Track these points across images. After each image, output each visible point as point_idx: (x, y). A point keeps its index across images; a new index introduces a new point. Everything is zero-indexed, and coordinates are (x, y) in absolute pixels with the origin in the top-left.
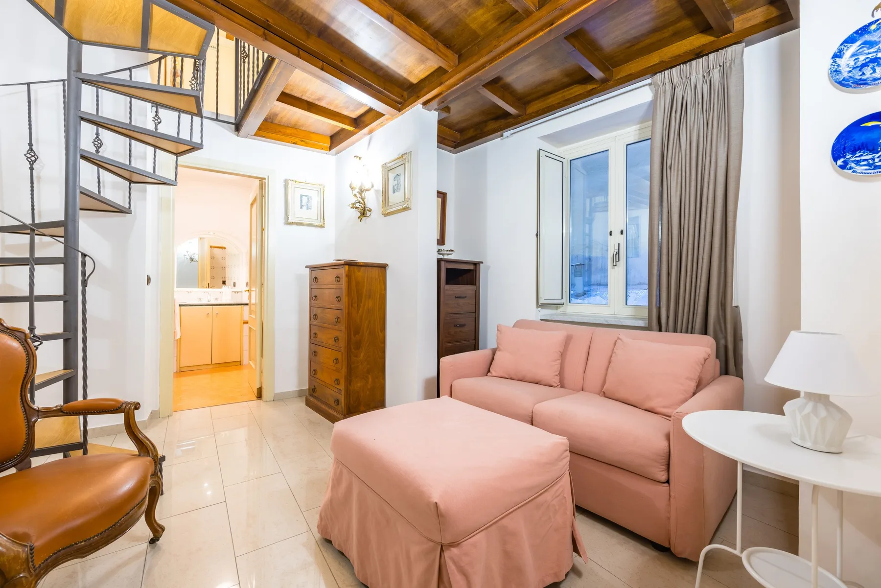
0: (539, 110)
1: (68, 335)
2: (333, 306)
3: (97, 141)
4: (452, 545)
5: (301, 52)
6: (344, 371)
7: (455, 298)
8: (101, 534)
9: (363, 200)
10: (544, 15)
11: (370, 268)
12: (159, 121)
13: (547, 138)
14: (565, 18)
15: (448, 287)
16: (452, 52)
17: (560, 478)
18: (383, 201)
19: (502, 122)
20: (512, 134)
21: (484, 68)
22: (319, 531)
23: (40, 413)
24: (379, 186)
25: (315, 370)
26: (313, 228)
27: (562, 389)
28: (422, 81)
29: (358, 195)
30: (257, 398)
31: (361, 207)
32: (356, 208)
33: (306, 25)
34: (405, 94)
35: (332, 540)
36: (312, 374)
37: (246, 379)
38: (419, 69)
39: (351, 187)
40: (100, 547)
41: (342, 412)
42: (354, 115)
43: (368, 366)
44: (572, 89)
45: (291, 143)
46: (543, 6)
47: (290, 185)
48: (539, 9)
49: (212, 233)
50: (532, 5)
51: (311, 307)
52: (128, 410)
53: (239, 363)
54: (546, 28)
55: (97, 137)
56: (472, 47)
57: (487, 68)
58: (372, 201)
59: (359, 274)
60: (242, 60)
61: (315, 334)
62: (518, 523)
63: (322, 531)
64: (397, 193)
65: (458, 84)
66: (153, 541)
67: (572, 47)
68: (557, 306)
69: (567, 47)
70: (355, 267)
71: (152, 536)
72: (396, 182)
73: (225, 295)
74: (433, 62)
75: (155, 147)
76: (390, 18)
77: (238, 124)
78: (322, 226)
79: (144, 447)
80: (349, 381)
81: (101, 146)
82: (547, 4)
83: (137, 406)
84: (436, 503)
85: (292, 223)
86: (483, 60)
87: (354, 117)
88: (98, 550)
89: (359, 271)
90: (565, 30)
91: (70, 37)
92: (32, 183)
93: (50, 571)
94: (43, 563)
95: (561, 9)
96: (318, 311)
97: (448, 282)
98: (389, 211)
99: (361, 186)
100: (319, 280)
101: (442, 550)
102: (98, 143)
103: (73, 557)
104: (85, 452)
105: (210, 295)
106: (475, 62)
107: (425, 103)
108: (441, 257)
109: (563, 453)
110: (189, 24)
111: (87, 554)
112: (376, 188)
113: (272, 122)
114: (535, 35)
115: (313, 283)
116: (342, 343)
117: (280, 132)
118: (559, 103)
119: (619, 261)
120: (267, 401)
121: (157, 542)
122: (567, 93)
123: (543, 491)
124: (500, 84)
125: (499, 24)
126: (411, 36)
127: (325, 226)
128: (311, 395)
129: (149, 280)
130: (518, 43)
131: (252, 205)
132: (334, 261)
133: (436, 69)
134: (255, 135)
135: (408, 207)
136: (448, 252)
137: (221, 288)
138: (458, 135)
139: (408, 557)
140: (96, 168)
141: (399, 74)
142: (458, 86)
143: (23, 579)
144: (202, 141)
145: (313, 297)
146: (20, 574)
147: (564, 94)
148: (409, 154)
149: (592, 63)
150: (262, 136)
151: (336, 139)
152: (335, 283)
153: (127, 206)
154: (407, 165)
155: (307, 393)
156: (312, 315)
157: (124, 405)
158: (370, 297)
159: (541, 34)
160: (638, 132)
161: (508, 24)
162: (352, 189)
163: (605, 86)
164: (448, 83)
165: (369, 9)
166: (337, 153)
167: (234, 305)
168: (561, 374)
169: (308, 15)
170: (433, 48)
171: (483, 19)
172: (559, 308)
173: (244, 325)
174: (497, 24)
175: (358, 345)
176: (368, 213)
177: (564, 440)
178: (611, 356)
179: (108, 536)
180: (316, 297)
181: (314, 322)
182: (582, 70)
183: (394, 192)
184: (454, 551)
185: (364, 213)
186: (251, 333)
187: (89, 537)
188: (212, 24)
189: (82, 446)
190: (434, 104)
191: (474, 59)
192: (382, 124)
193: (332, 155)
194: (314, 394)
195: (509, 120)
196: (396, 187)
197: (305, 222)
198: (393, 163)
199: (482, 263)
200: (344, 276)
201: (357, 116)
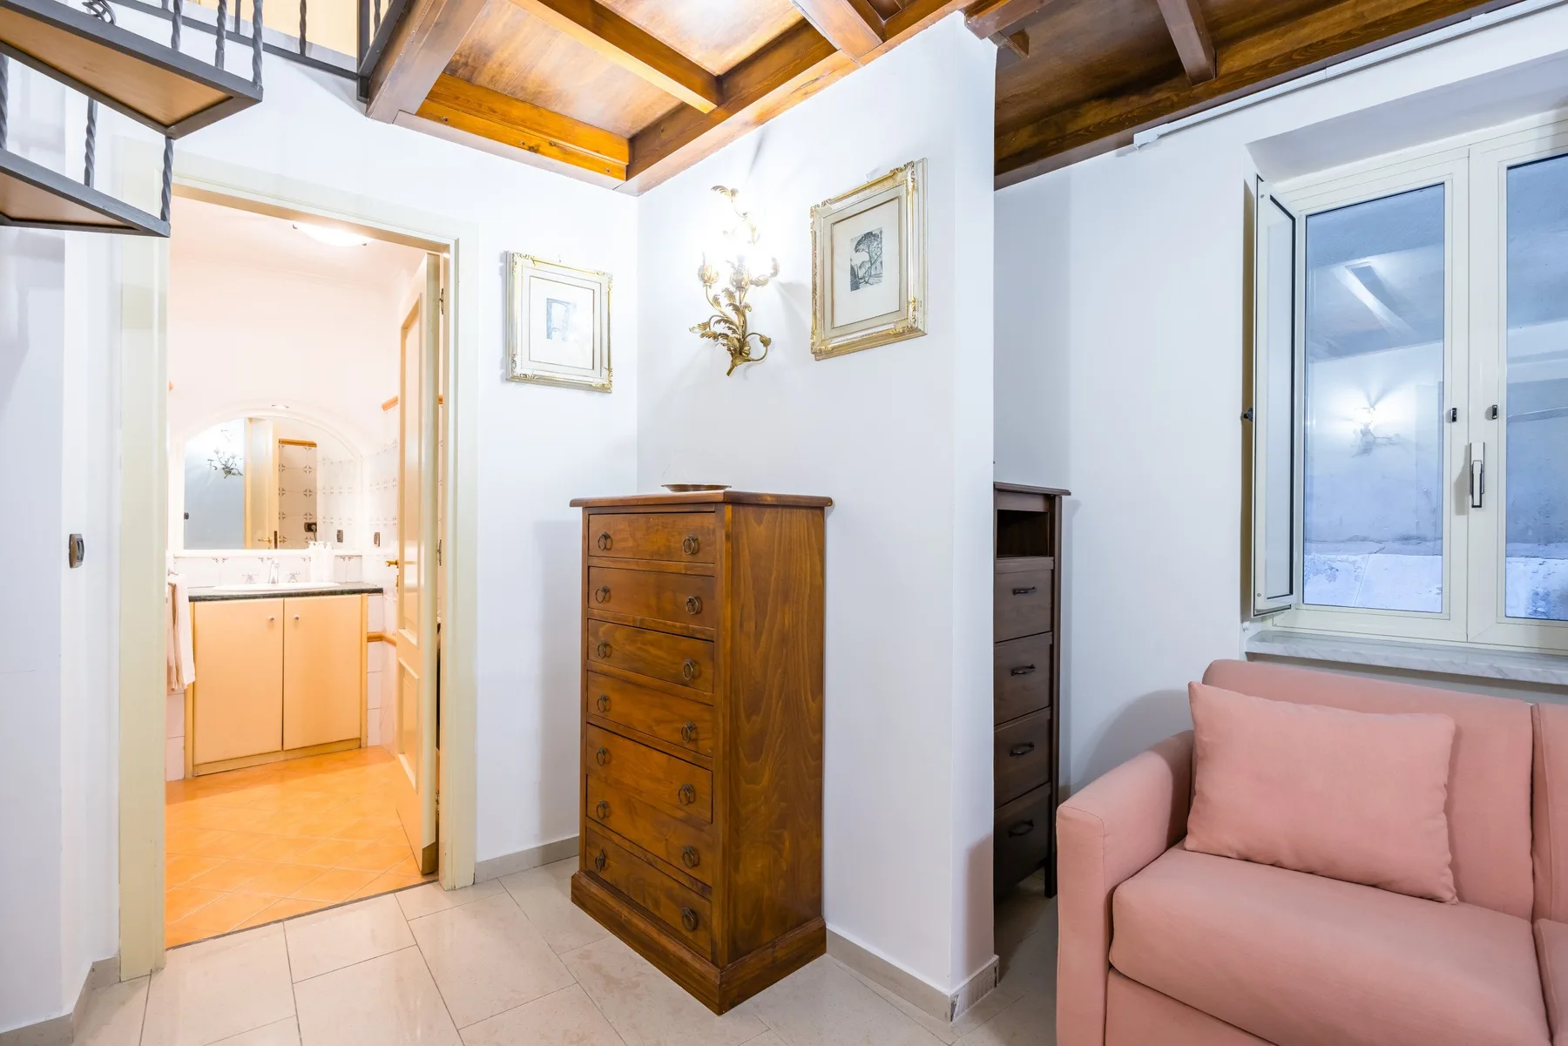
2: (678, 625)
6: (718, 825)
7: (1014, 592)
9: (742, 314)
11: (785, 512)
18: (815, 314)
19: (1133, 99)
20: (1164, 135)
24: (797, 270)
25: (605, 806)
26: (580, 394)
29: (724, 300)
30: (426, 878)
31: (734, 332)
32: (715, 336)
36: (592, 815)
39: (701, 276)
41: (713, 953)
42: (716, 64)
43: (783, 804)
45: (522, 146)
47: (518, 269)
49: (281, 408)
51: (587, 619)
53: (355, 744)
58: (766, 314)
59: (759, 529)
61: (605, 699)
64: (865, 290)
70: (750, 509)
72: (863, 256)
73: (316, 563)
77: (368, 77)
78: (604, 389)
80: (734, 859)
85: (525, 379)
87: (719, 71)
89: (759, 522)
96: (617, 636)
98: (836, 342)
99: (738, 273)
100: (617, 546)
107: (974, 9)
112: (782, 277)
113: (469, 81)
115: (595, 551)
116: (713, 743)
117: (494, 111)
118: (1349, 34)
120: (454, 889)
127: (613, 389)
128: (591, 872)
129: (76, 550)
131: (406, 328)
132: (668, 492)
134: (420, 113)
135: (917, 330)
137: (306, 546)
148: (919, 167)
150: (438, 120)
151: (651, 144)
154: (911, 203)
155: (576, 863)
156: (594, 643)
158: (785, 599)
160: (1550, 131)
162: (706, 280)
166: (643, 190)
167: (343, 593)
168: (1457, 863)
173: (372, 644)
175: (757, 746)
176: (758, 350)
180: (605, 590)
181: (603, 665)
183: (855, 285)
185: (742, 349)
192: (809, 88)
193: (629, 193)
194: (603, 875)
195: (1157, 97)
196: (863, 270)
197: (559, 377)
198: (854, 198)
199: (1068, 493)
200: (721, 535)
201: (727, 68)
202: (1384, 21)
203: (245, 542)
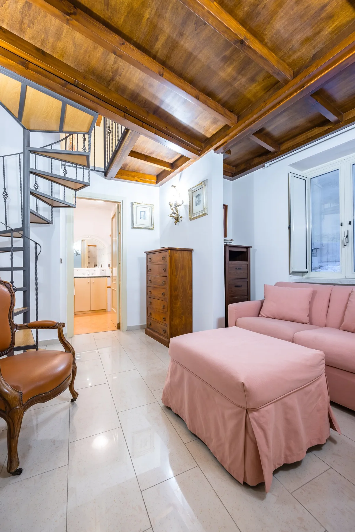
0: (290, 147)
1: (26, 289)
2: (162, 275)
3: (36, 185)
4: (253, 410)
5: (144, 124)
6: (169, 313)
7: (235, 269)
8: (52, 390)
9: (177, 212)
10: (298, 81)
11: (182, 251)
12: (66, 172)
13: (295, 165)
14: (313, 81)
15: (230, 262)
16: (233, 114)
17: (319, 377)
18: (189, 211)
19: (264, 157)
20: (271, 164)
21: (255, 122)
22: (163, 402)
23: (18, 327)
24: (187, 202)
25: (151, 313)
26: (147, 230)
27: (311, 325)
28: (214, 135)
29: (174, 209)
30: (118, 329)
31: (176, 216)
32: (173, 217)
33: (147, 108)
34: (203, 145)
35: (171, 407)
36: (148, 315)
37: (110, 319)
38: (212, 128)
39: (169, 204)
40: (52, 398)
41: (168, 337)
42: (171, 161)
43: (183, 310)
44: (313, 130)
46: (296, 77)
47: (134, 205)
48: (294, 78)
49: (90, 237)
50: (290, 77)
51: (147, 276)
52: (59, 327)
53: (105, 310)
54: (299, 90)
55: (36, 183)
56: (247, 110)
57: (257, 122)
58: (182, 212)
59: (177, 255)
60: (108, 134)
61: (150, 292)
62: (293, 401)
63: (165, 402)
64: (198, 206)
65: (237, 134)
66: (73, 401)
67: (316, 101)
68: (303, 273)
69: (312, 101)
70: (174, 251)
71: (72, 398)
72: (197, 199)
73: (97, 271)
74: (222, 122)
75: (65, 186)
76: (197, 97)
77: (106, 172)
78: (152, 229)
79: (68, 348)
80: (171, 319)
81: (37, 188)
82: (300, 73)
83: (64, 325)
84: (243, 383)
85: (136, 228)
86: (255, 117)
87: (171, 163)
88: (51, 399)
89: (176, 254)
90: (312, 89)
91: (24, 128)
92: (6, 209)
93: (29, 407)
94: (26, 402)
95: (310, 76)
96: (152, 278)
97: (231, 259)
98: (193, 217)
99: (176, 203)
100: (152, 260)
101: (247, 413)
102: (36, 186)
103: (39, 402)
104: (37, 349)
105: (89, 272)
106: (249, 118)
107: (215, 149)
108: (225, 244)
109: (321, 361)
110: (85, 114)
111: (46, 401)
112: (184, 204)
113: (124, 170)
114: (291, 96)
115: (148, 262)
116: (167, 296)
117: (129, 175)
118: (304, 141)
119: (348, 242)
120: (123, 331)
121: (75, 402)
122: (310, 134)
123: (309, 383)
124: (264, 132)
125: (265, 93)
126: (209, 107)
127: (154, 229)
128: (148, 328)
129: (61, 261)
130: (279, 103)
131: (113, 218)
133: (223, 127)
134: (115, 177)
135: (206, 214)
136: (230, 241)
137: (94, 268)
138: (234, 169)
139: (223, 416)
140: (35, 198)
141: (200, 133)
142: (238, 135)
143: (18, 409)
144: (89, 182)
145: (149, 270)
146: (17, 406)
147: (307, 135)
148: (206, 181)
149: (330, 111)
150: (119, 178)
151: (160, 177)
152: (163, 261)
153: (51, 220)
154: (205, 188)
155: (146, 327)
156: (148, 280)
157: (57, 325)
158: (183, 269)
159: (295, 94)
161: (272, 91)
162: (171, 205)
163: (337, 126)
164: (231, 134)
165: (185, 93)
166: (161, 185)
167: (102, 277)
168: (310, 315)
169: (149, 101)
170: (222, 113)
171: (255, 91)
172: (305, 275)
173: (108, 289)
174: (264, 92)
175: (176, 297)
176: (180, 219)
177: (321, 353)
178: (347, 303)
179: (55, 392)
180: (150, 270)
181: (150, 285)
182: (321, 116)
183: (196, 205)
184: (255, 413)
185: (177, 219)
186: (113, 292)
187: (46, 392)
188: (97, 112)
189: (36, 346)
190: (221, 149)
191: (249, 117)
192: (188, 165)
193: (157, 187)
194: (151, 327)
195: (269, 156)
196: (198, 202)
197: (143, 227)
198: (195, 188)
199: (252, 247)
200: (168, 256)
201: (173, 162)
202: (311, 137)
203: (82, 266)
